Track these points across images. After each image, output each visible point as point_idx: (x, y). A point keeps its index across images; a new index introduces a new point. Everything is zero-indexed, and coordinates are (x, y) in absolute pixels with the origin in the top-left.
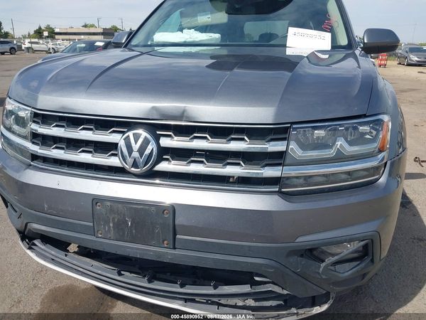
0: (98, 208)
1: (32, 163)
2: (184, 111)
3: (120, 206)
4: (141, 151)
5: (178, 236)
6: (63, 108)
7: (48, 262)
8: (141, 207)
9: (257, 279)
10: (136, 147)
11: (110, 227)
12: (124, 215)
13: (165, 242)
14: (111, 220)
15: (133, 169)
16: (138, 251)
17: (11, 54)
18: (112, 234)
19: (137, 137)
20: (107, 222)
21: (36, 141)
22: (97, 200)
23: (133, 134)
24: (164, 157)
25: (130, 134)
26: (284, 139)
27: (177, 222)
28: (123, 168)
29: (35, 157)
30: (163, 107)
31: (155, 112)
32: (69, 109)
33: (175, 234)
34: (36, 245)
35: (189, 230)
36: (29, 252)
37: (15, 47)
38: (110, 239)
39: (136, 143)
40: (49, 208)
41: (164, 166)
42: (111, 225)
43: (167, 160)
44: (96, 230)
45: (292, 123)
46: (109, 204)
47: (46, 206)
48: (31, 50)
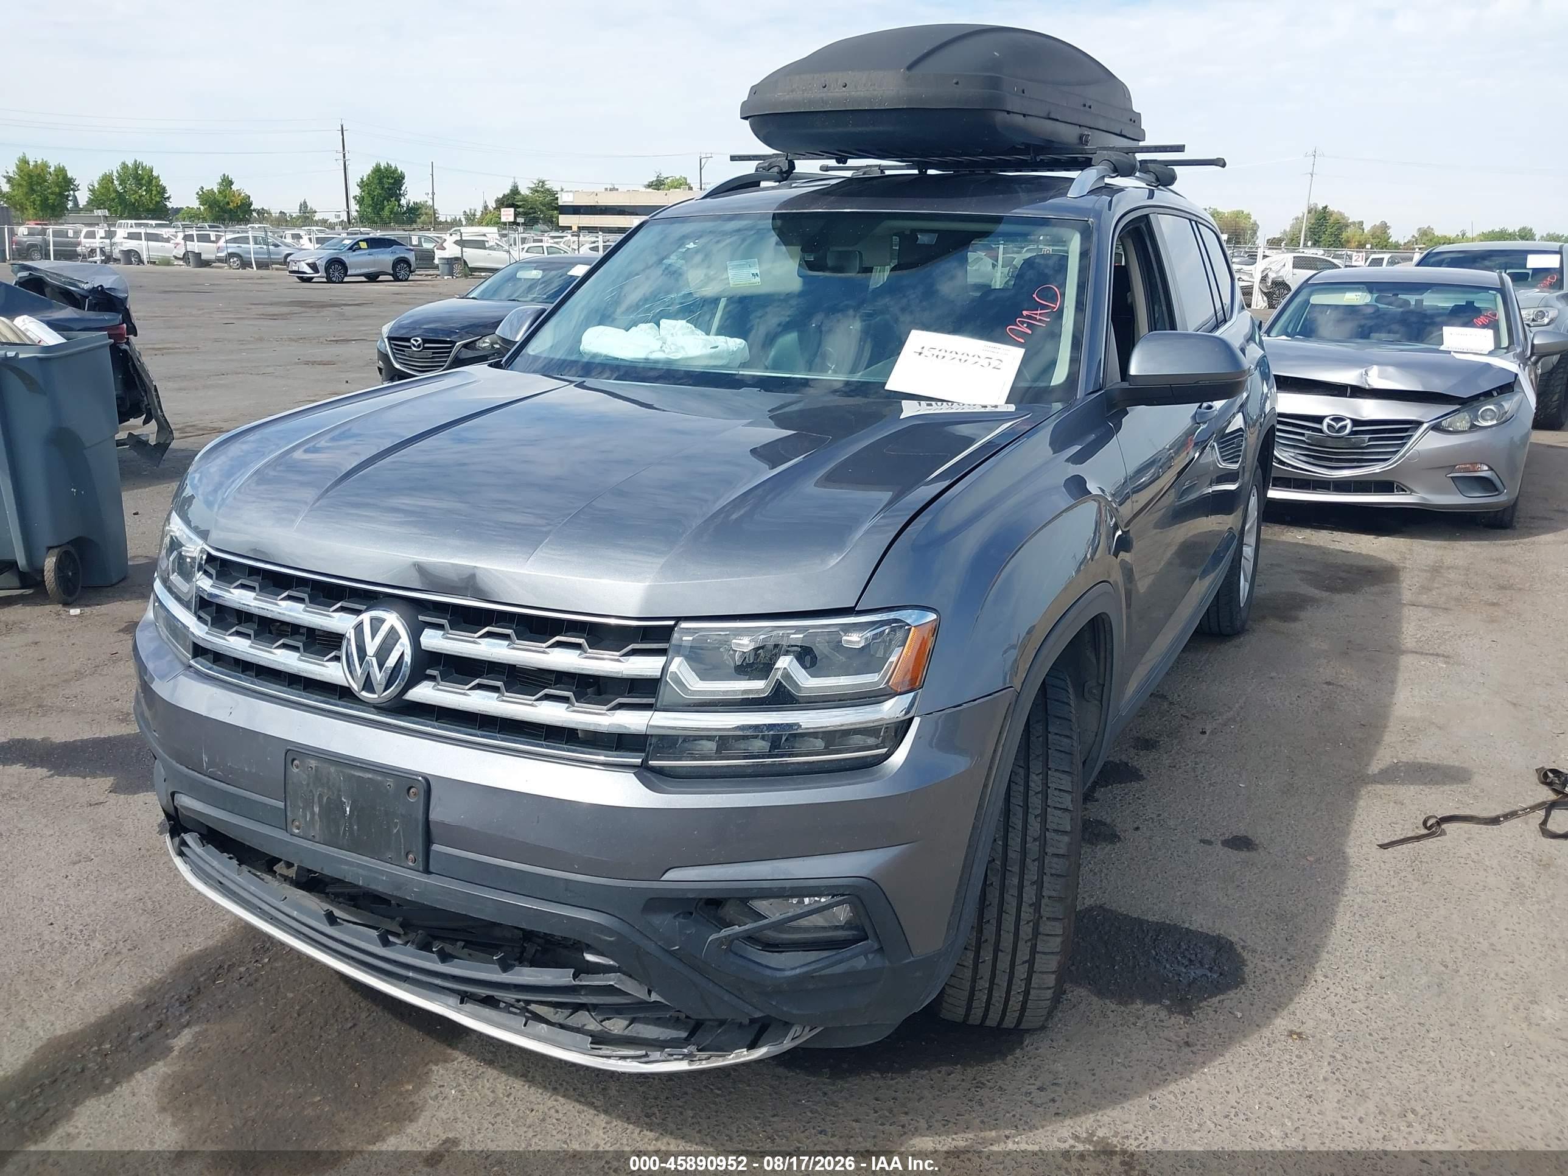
0: (295, 770)
1: (192, 662)
2: (473, 577)
3: (332, 769)
4: (382, 654)
5: (435, 847)
6: (255, 550)
7: (211, 886)
8: (370, 776)
9: (589, 957)
10: (371, 647)
11: (313, 814)
12: (339, 791)
13: (411, 856)
14: (316, 799)
15: (364, 693)
16: (361, 871)
17: (397, 279)
18: (317, 830)
19: (376, 624)
20: (308, 804)
21: (203, 615)
22: (293, 753)
23: (371, 620)
24: (429, 672)
25: (366, 617)
26: (662, 652)
27: (433, 817)
28: (349, 688)
29: (199, 651)
30: (434, 564)
31: (415, 574)
32: (263, 553)
33: (428, 840)
34: (188, 846)
35: (459, 836)
36: (178, 861)
37: (411, 256)
38: (312, 839)
39: (373, 637)
40: (211, 764)
41: (424, 692)
42: (317, 810)
43: (432, 678)
44: (289, 820)
45: (679, 619)
46: (313, 763)
47: (205, 758)
48: (457, 268)
